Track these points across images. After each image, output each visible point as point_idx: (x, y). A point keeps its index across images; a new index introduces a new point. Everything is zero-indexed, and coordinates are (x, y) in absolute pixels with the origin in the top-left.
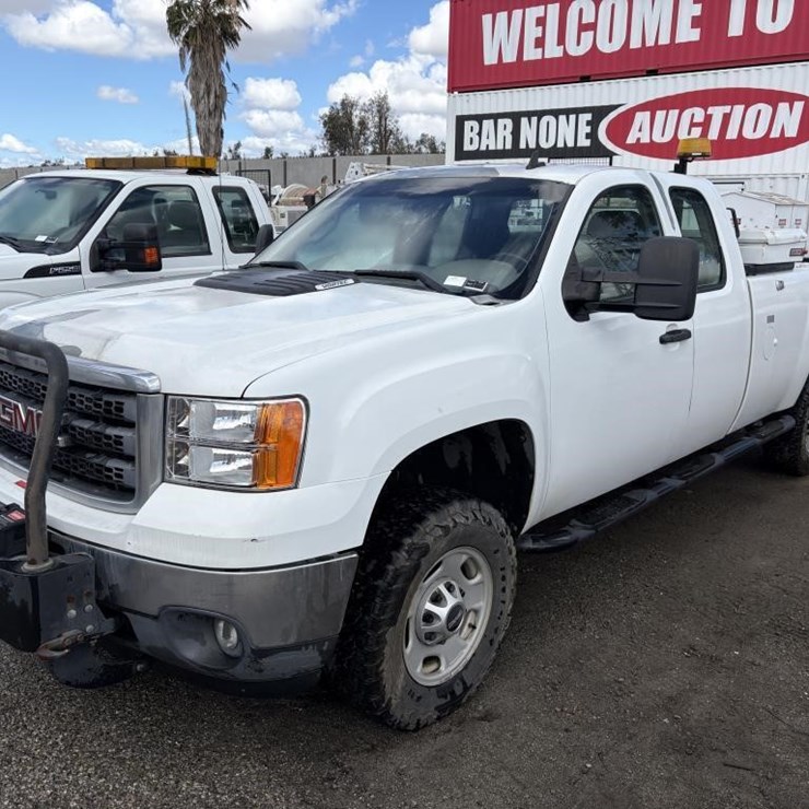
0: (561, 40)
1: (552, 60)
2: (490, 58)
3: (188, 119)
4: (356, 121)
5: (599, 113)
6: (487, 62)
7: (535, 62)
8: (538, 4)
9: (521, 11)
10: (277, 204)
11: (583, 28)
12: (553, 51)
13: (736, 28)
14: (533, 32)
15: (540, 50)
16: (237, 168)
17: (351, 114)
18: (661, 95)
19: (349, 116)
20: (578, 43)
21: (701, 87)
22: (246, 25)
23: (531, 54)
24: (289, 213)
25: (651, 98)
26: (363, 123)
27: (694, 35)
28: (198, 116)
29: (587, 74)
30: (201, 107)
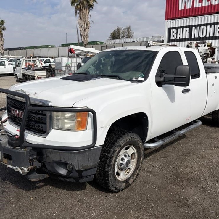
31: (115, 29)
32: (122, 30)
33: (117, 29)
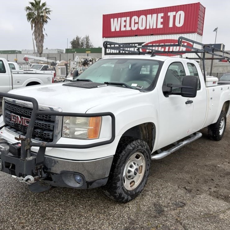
0: (130, 26)
1: (128, 31)
2: (113, 29)
3: (34, 43)
4: (80, 43)
5: (140, 44)
6: (112, 30)
7: (124, 31)
8: (124, 17)
9: (120, 18)
10: (58, 65)
11: (135, 23)
12: (128, 28)
13: (171, 25)
14: (123, 24)
15: (125, 28)
16: (47, 57)
17: (79, 41)
18: (154, 40)
19: (78, 42)
20: (134, 27)
21: (163, 39)
22: (49, 18)
23: (123, 29)
24: (61, 68)
25: (152, 41)
26: (82, 43)
27: (161, 26)
28: (37, 42)
29: (137, 34)
30: (37, 40)
31: (74, 38)
32: (81, 39)
33: (77, 38)
